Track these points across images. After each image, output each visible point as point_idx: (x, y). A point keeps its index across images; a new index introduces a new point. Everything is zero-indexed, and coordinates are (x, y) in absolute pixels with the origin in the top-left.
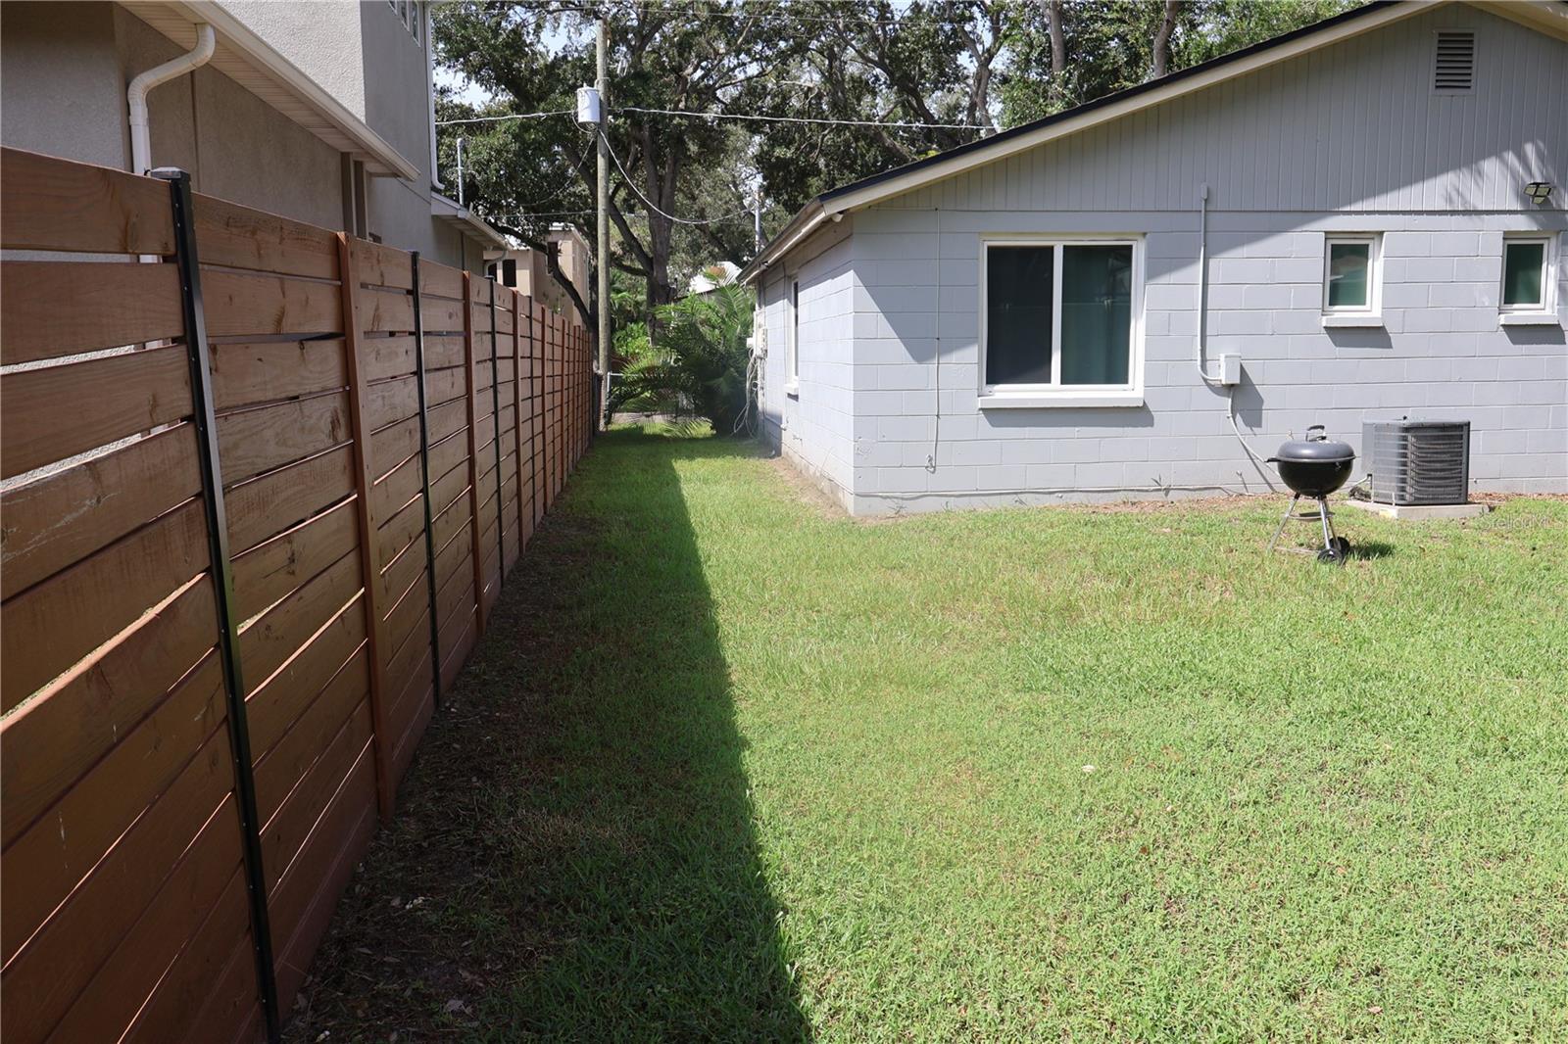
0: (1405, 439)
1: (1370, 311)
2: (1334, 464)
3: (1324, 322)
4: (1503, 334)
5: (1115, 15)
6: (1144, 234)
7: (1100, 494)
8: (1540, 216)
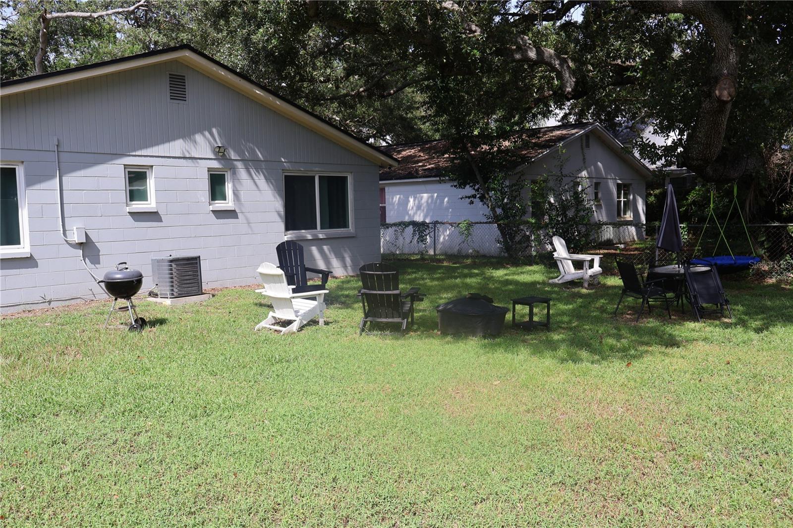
0: (171, 266)
1: (150, 204)
2: (133, 281)
3: (128, 209)
4: (212, 214)
5: (10, 41)
6: (23, 162)
7: (8, 308)
8: (223, 162)
